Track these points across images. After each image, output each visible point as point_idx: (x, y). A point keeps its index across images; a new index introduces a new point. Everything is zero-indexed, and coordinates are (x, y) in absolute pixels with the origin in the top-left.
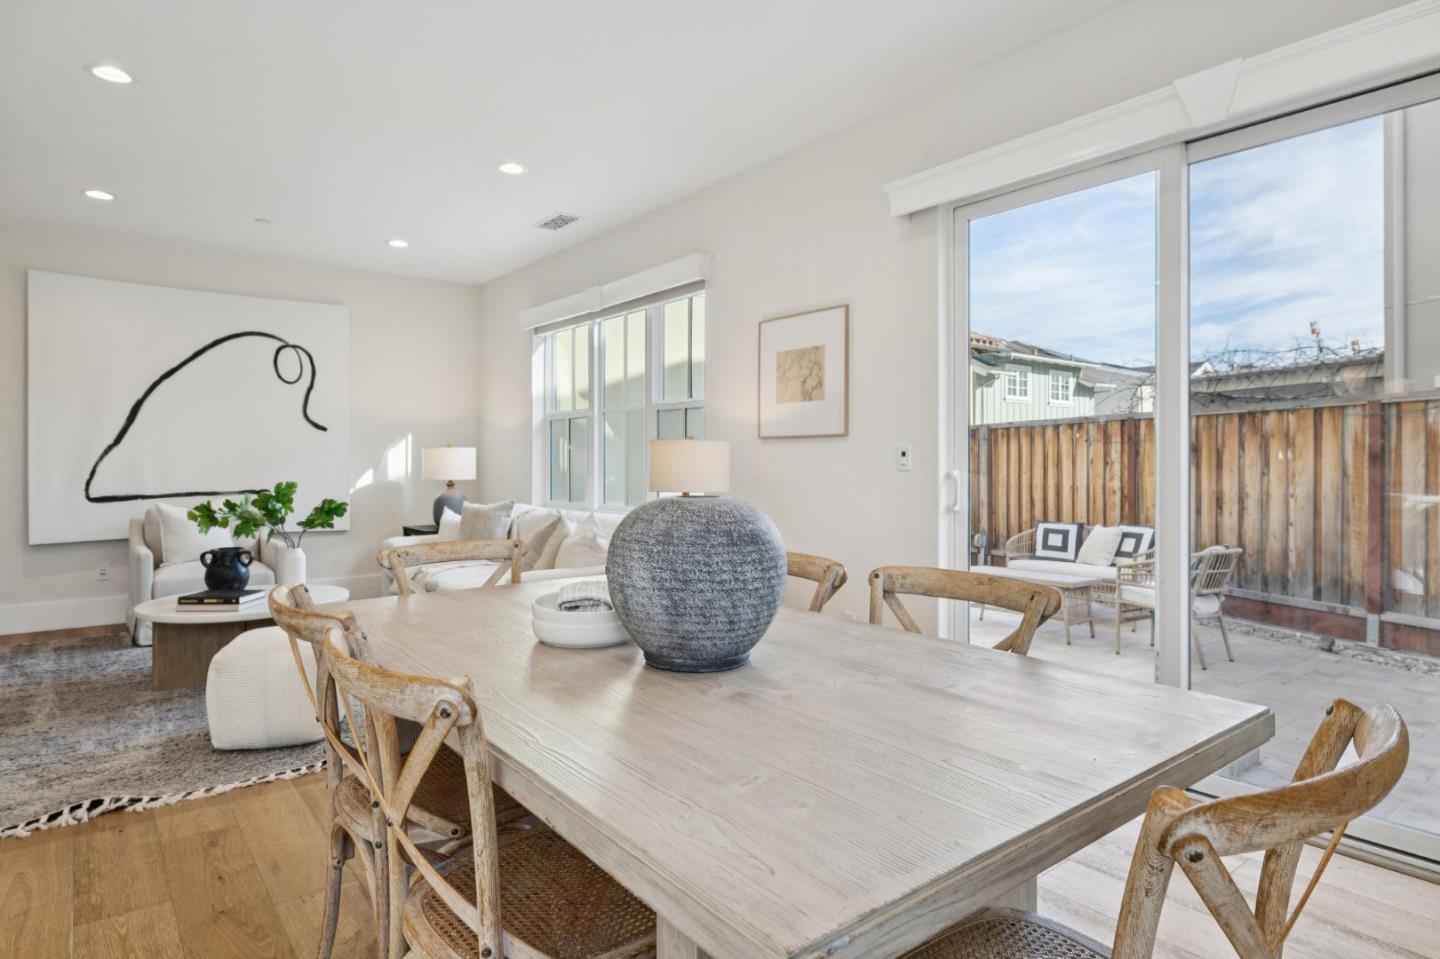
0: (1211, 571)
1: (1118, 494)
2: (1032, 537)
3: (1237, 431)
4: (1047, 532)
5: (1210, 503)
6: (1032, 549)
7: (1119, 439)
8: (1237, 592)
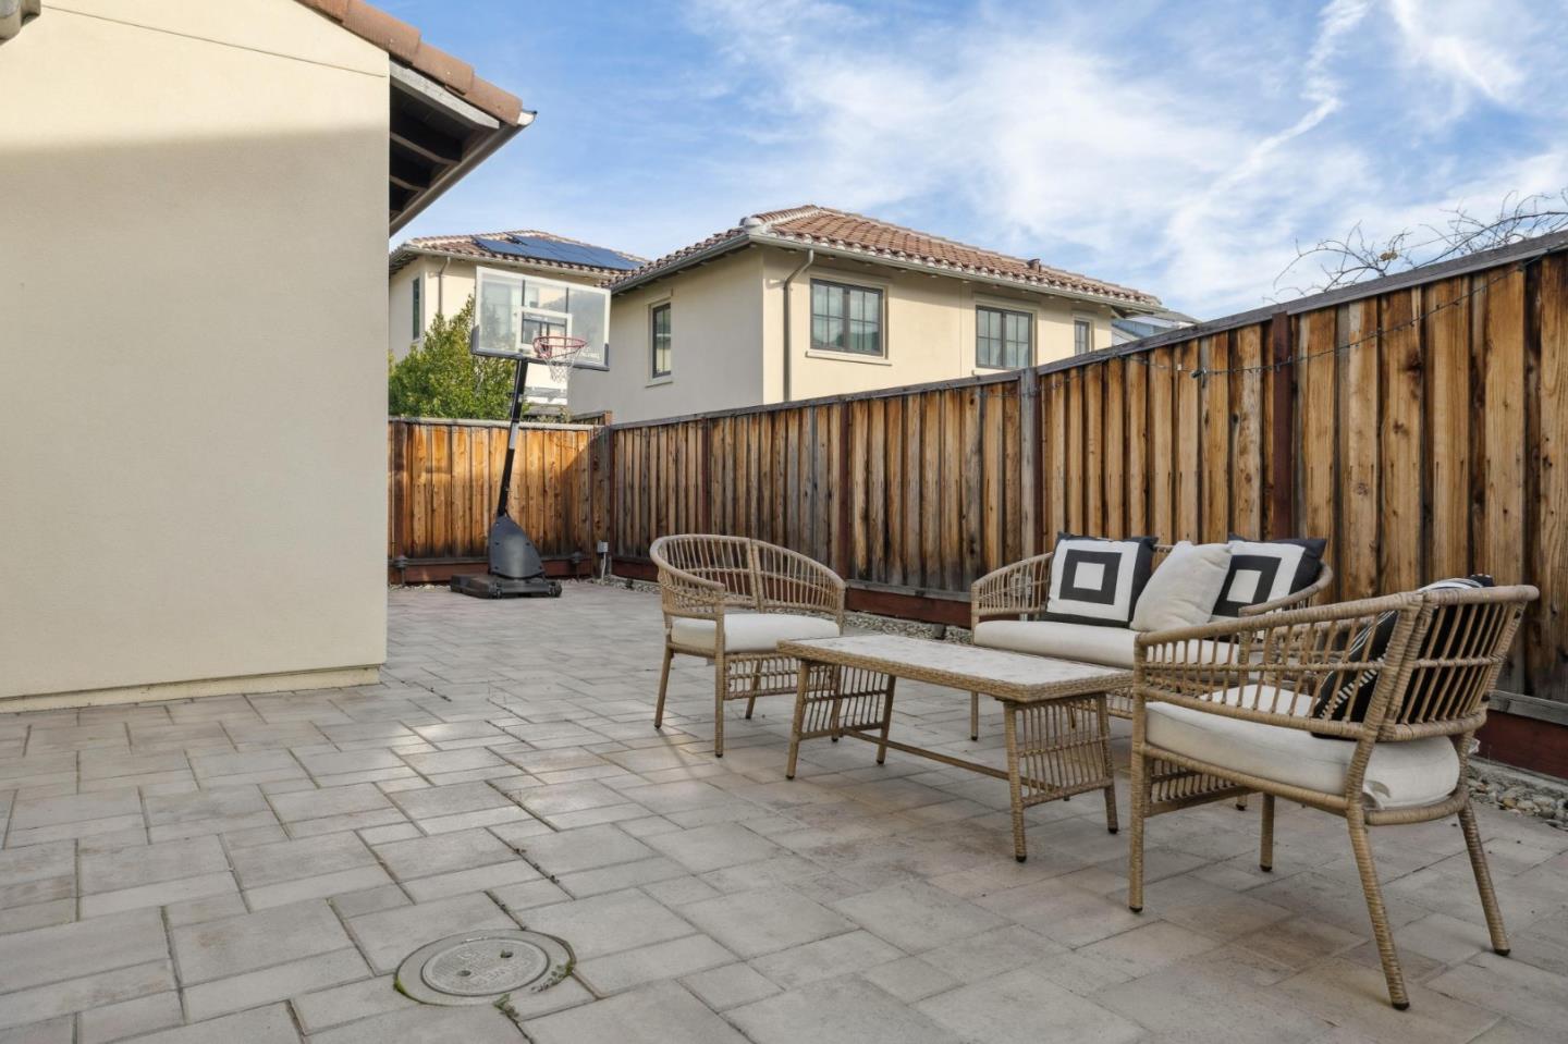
0: (1426, 662)
1: (1256, 483)
2: (1044, 570)
3: (1519, 306)
4: (1074, 558)
5: (1455, 487)
6: (1043, 596)
7: (1257, 363)
8: (1521, 705)
